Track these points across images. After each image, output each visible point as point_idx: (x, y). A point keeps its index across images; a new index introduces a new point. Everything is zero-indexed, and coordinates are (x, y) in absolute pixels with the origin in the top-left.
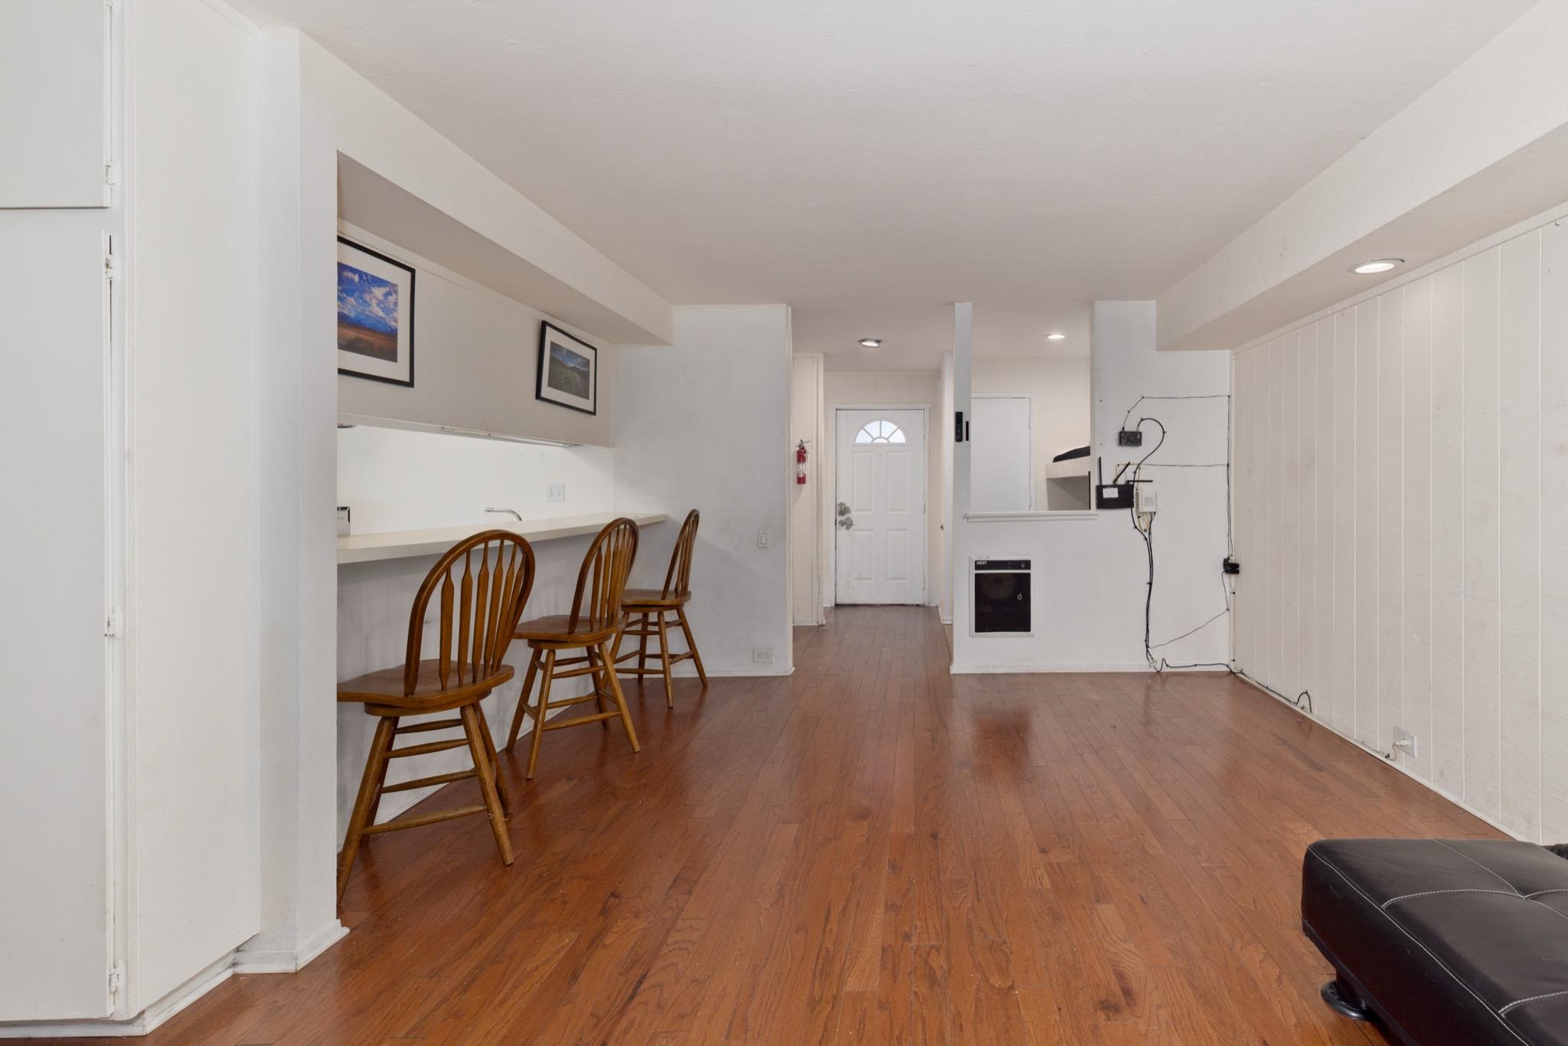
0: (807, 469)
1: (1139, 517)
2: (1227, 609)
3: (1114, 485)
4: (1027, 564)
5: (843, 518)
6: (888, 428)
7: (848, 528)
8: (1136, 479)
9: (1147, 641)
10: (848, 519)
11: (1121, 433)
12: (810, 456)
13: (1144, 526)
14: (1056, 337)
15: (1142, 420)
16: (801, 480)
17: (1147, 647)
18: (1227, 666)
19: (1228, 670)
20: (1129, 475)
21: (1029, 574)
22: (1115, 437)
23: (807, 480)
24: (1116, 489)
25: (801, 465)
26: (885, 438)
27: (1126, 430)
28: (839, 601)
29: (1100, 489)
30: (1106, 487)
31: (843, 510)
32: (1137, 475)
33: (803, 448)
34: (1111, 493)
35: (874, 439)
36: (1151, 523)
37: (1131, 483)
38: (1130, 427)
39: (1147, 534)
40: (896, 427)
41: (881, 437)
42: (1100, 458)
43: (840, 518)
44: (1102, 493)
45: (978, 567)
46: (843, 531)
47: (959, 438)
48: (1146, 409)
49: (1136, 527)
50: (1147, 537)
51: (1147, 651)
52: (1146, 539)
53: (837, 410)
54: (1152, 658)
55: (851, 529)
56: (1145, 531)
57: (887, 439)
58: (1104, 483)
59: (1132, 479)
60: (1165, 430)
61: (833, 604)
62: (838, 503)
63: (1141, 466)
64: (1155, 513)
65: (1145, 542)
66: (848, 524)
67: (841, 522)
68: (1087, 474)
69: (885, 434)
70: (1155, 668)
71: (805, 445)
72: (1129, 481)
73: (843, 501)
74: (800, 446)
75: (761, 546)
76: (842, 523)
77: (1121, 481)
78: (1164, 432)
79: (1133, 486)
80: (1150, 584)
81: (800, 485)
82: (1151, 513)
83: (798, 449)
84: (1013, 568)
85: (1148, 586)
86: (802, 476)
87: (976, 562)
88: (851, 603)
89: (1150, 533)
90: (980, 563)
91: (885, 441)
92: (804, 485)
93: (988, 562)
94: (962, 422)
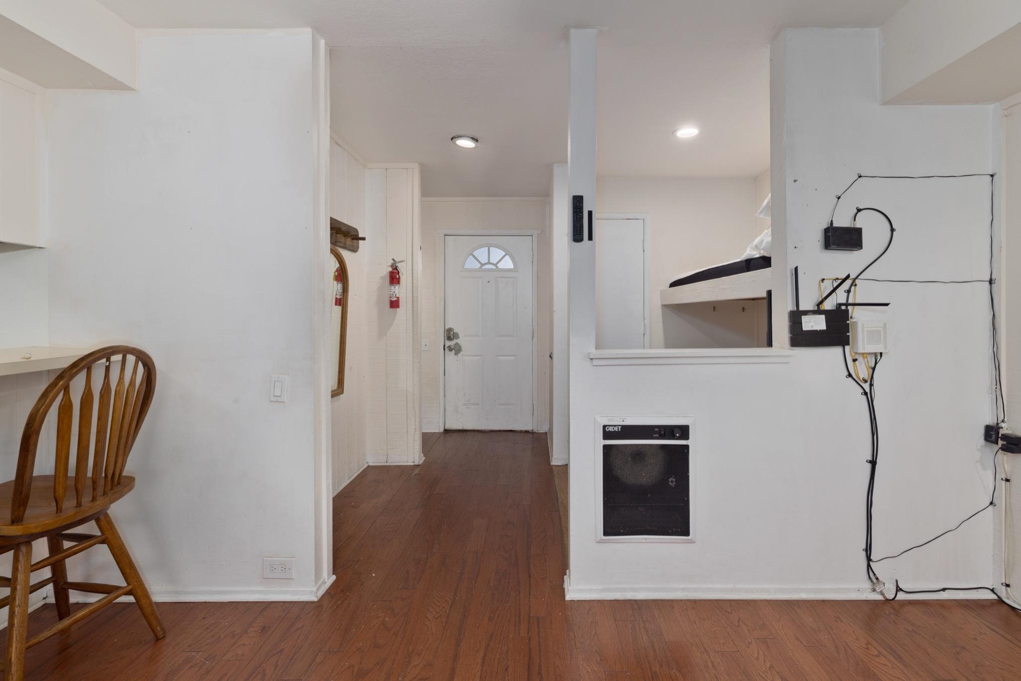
0: (400, 291)
1: (855, 360)
2: (991, 503)
3: (818, 311)
4: (683, 431)
5: (452, 343)
6: (497, 254)
7: (456, 354)
8: (850, 301)
9: (868, 549)
10: (457, 344)
11: (827, 231)
12: (404, 277)
13: (864, 373)
14: (687, 132)
15: (859, 210)
16: (395, 304)
17: (869, 559)
18: (992, 590)
19: (995, 597)
20: (840, 297)
21: (687, 447)
22: (818, 237)
23: (401, 304)
24: (823, 317)
25: (393, 287)
26: (493, 264)
27: (835, 225)
28: (448, 427)
29: (796, 317)
30: (806, 313)
31: (450, 335)
32: (851, 294)
33: (396, 268)
34: (815, 323)
35: (483, 265)
36: (874, 369)
37: (843, 308)
38: (844, 221)
39: (866, 387)
40: (504, 253)
41: (489, 263)
42: (796, 269)
43: (448, 343)
44: (800, 323)
45: (607, 435)
46: (451, 356)
47: (577, 236)
48: (864, 193)
49: (850, 375)
50: (868, 390)
51: (869, 566)
52: (866, 393)
53: (445, 235)
54: (877, 579)
55: (459, 355)
56: (866, 381)
57: (496, 265)
58: (802, 307)
59: (844, 301)
60: (894, 227)
61: (442, 430)
62: (447, 328)
63: (857, 281)
64: (881, 354)
65: (864, 397)
66: (457, 349)
67: (449, 347)
68: (764, 295)
69: (494, 260)
70: (882, 593)
71: (399, 265)
72: (840, 305)
73: (451, 326)
74: (392, 266)
75: (274, 399)
76: (450, 349)
77: (828, 305)
78: (892, 230)
79: (847, 311)
80: (873, 463)
81: (393, 310)
82: (875, 354)
83: (391, 269)
84: (662, 437)
85: (869, 466)
86: (395, 299)
87: (604, 427)
88: (460, 428)
89: (871, 385)
90: (611, 429)
91: (494, 267)
92: (398, 309)
93: (623, 427)
94: (582, 212)
